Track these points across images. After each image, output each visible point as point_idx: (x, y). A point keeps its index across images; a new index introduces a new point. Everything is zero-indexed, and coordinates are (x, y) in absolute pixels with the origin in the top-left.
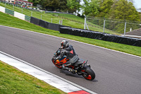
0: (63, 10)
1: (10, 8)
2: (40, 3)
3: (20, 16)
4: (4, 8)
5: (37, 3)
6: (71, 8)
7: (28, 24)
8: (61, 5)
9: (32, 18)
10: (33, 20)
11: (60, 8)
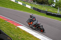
2: (36, 1)
3: (28, 6)
6: (50, 3)
7: (32, 10)
10: (34, 9)
11: (45, 3)
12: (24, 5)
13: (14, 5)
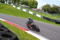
0: (57, 13)
1: (35, 12)
2: (47, 11)
3: (39, 16)
4: (32, 13)
5: (46, 11)
7: (42, 19)
8: (56, 11)
9: (44, 17)
11: (56, 13)
12: (35, 14)
13: (25, 15)
